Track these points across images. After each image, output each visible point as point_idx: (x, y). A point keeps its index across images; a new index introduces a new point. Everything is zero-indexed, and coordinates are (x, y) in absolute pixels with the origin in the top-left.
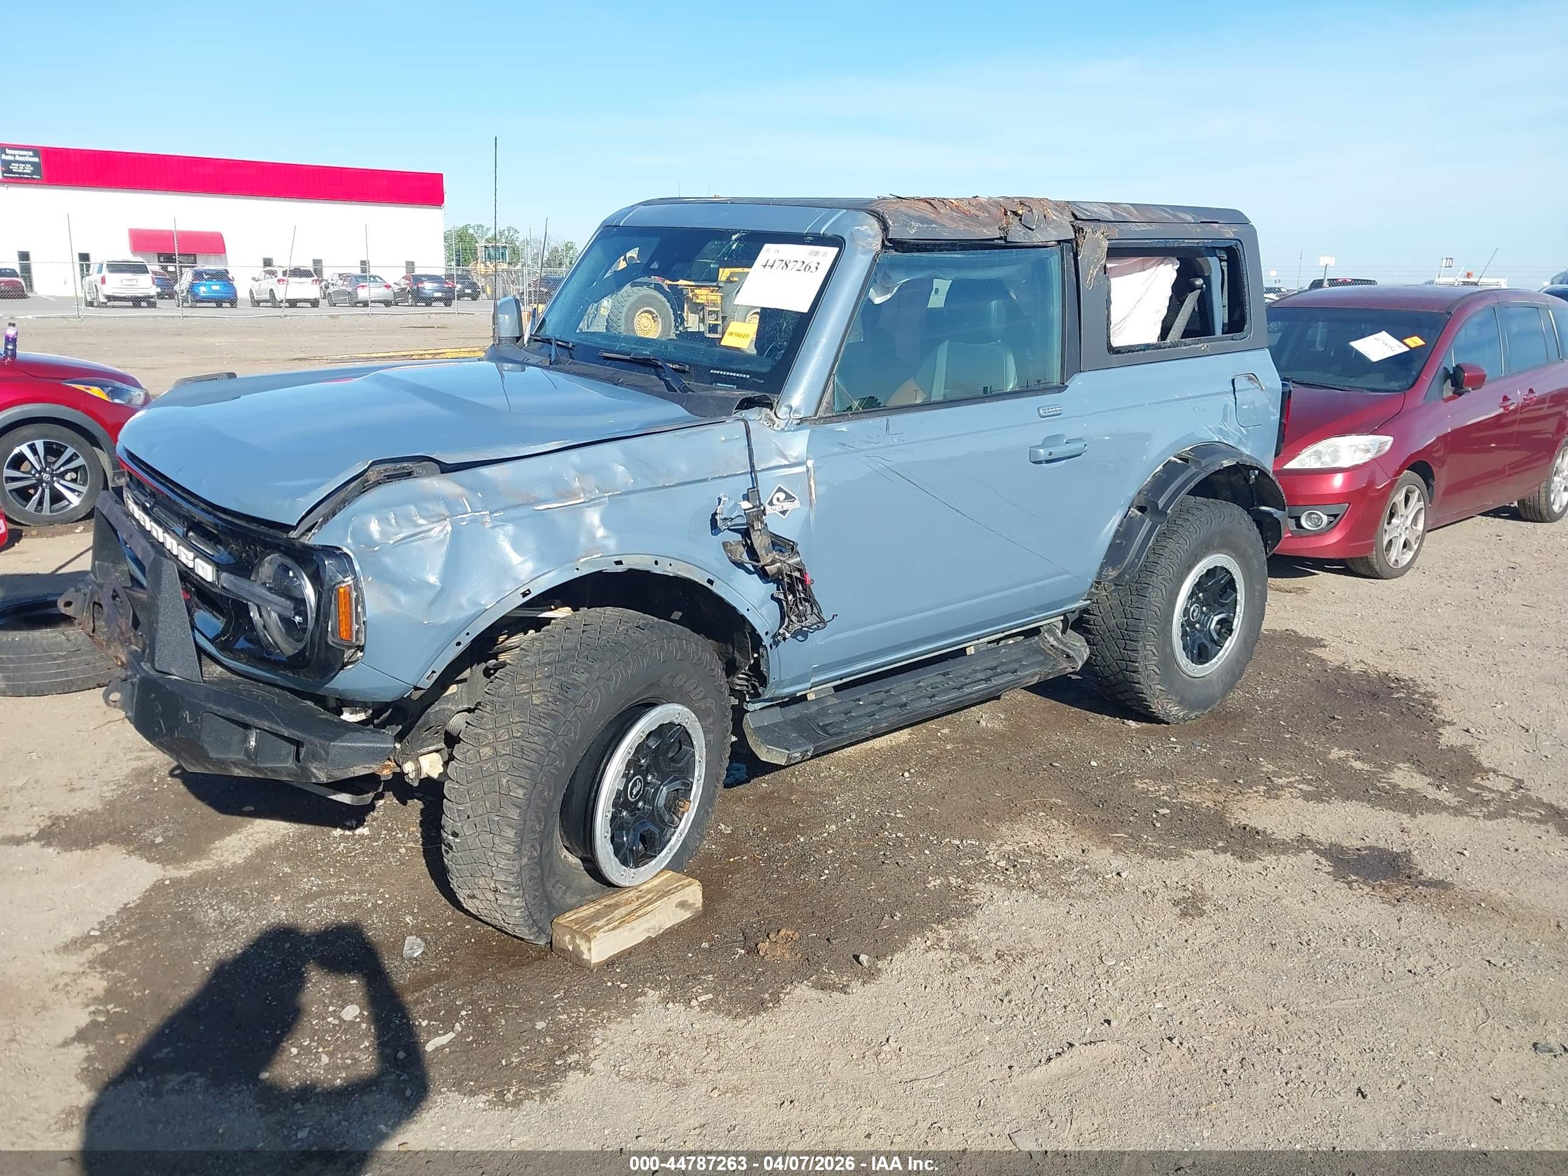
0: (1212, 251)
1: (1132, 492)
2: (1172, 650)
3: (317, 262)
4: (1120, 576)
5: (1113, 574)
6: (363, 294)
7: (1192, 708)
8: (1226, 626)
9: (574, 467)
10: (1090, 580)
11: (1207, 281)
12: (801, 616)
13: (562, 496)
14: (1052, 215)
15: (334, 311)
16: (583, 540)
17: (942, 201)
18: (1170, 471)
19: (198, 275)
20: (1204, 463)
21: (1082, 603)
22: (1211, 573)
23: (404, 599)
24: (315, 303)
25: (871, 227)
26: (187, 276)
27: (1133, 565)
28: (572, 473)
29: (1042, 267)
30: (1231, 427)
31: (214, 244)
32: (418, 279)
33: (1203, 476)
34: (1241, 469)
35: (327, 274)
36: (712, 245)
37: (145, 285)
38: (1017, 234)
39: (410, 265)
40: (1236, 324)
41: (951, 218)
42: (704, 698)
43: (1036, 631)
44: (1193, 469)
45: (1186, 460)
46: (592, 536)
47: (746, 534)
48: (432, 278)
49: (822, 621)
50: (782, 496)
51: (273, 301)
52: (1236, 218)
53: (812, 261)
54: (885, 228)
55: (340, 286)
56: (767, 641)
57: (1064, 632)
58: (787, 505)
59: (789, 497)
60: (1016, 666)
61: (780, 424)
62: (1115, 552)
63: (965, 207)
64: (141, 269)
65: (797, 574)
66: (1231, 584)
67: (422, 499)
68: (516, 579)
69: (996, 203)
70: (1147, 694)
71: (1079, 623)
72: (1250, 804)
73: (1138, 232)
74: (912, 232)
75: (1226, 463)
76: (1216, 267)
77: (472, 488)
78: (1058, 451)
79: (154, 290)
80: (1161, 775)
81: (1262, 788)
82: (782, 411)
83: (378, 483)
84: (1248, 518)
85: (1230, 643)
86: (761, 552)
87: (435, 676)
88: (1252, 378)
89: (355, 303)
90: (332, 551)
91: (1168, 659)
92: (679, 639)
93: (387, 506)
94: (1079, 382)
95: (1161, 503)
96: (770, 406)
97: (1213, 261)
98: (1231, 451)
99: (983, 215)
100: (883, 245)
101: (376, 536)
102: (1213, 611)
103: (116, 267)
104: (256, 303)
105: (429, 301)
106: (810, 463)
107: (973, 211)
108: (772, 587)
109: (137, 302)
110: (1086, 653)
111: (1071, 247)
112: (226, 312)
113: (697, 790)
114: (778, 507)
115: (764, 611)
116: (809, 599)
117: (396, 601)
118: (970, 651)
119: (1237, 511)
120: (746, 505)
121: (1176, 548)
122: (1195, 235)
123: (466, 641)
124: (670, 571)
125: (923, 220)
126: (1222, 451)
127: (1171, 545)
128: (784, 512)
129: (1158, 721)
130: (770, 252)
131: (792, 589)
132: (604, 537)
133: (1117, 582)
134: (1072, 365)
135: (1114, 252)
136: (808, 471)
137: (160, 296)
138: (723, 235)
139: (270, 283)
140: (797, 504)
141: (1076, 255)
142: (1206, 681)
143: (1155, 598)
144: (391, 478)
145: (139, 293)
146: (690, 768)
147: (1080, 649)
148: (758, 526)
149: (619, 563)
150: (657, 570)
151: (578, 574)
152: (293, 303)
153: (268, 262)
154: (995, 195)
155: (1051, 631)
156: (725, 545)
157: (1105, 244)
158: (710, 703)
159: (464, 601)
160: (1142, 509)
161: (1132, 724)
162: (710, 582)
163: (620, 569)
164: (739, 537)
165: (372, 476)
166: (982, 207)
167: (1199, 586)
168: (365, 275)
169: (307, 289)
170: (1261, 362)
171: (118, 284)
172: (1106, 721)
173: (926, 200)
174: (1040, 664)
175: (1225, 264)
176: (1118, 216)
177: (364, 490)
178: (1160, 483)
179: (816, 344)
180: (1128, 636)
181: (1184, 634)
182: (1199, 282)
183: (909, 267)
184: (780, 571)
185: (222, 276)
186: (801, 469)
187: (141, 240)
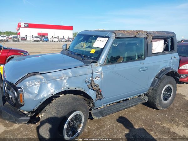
0: (169, 38)
1: (156, 75)
2: (161, 100)
3: (58, 37)
4: (153, 88)
5: (152, 88)
6: (63, 40)
7: (165, 108)
8: (170, 95)
9: (63, 73)
10: (149, 88)
11: (168, 43)
12: (99, 97)
13: (60, 78)
14: (143, 33)
15: (60, 42)
16: (63, 85)
17: (126, 31)
18: (161, 72)
19: (44, 38)
20: (167, 71)
21: (147, 92)
22: (167, 87)
23: (31, 96)
24: (57, 41)
25: (114, 35)
26: (43, 38)
27: (155, 87)
28: (62, 74)
29: (141, 41)
30: (171, 65)
31: (47, 34)
32: (69, 39)
33: (167, 73)
34: (173, 72)
35: (59, 38)
36: (91, 37)
37: (38, 39)
38: (138, 36)
39: (69, 37)
40: (172, 49)
41: (127, 34)
42: (84, 109)
43: (140, 96)
44: (165, 72)
45: (164, 70)
46: (65, 85)
47: (91, 83)
48: (71, 39)
49: (103, 98)
50: (97, 77)
51: (52, 41)
52: (173, 33)
53: (104, 40)
54: (116, 35)
55: (60, 39)
56: (94, 100)
57: (144, 96)
58: (98, 79)
59: (98, 77)
60: (136, 101)
61: (98, 66)
62: (152, 84)
63: (129, 32)
64: (38, 37)
65: (99, 90)
66: (171, 89)
67: (36, 79)
68: (51, 92)
69: (134, 31)
70: (157, 106)
71: (146, 94)
72: (174, 127)
73: (157, 35)
74: (120, 36)
75: (170, 71)
76: (169, 41)
77: (45, 77)
78: (143, 69)
79: (39, 40)
80: (159, 120)
81: (176, 124)
82: (98, 64)
83: (29, 76)
84: (174, 79)
85: (170, 98)
86: (93, 87)
87: (37, 108)
88: (175, 57)
89: (62, 41)
90: (19, 88)
91: (160, 101)
92: (79, 101)
93: (30, 80)
94: (147, 59)
95: (160, 77)
96: (96, 63)
97: (169, 40)
98: (171, 69)
99: (132, 33)
100: (116, 38)
101: (28, 85)
102: (168, 93)
103: (35, 37)
104: (51, 41)
105: (70, 41)
106: (102, 72)
107: (131, 32)
108: (95, 92)
109: (38, 41)
110: (148, 99)
111: (146, 38)
112: (47, 42)
113: (82, 123)
114: (97, 79)
115: (94, 95)
116: (101, 94)
117: (30, 96)
118: (129, 99)
119: (172, 78)
120: (91, 79)
121: (162, 84)
122: (166, 36)
123: (42, 102)
124: (78, 90)
125: (122, 34)
126: (170, 69)
127: (161, 84)
128: (97, 80)
129: (158, 109)
130: (99, 39)
131: (98, 93)
132: (67, 85)
133: (153, 89)
134: (146, 56)
135: (153, 39)
136: (102, 73)
137: (40, 40)
138: (92, 36)
139: (52, 39)
140: (100, 78)
141: (147, 39)
142: (167, 104)
143: (159, 92)
144: (31, 75)
145: (38, 40)
146: (81, 120)
147: (147, 99)
148: (93, 82)
149: (69, 89)
150: (76, 90)
151: (61, 91)
152: (55, 41)
153: (52, 36)
154: (134, 30)
155: (142, 96)
156: (88, 85)
157: (152, 37)
158: (85, 110)
159: (42, 96)
160: (157, 78)
161: (155, 109)
162: (85, 91)
163: (69, 90)
164: (90, 84)
165: (29, 75)
166: (132, 32)
167: (166, 89)
168: (64, 38)
169: (56, 40)
170: (176, 55)
171: (35, 39)
172: (151, 109)
173: (123, 31)
174: (140, 101)
175: (171, 40)
176: (154, 33)
177: (27, 77)
178: (160, 74)
179: (104, 53)
180: (154, 97)
181: (163, 97)
182: (166, 43)
183: (120, 41)
184: (96, 90)
185: (47, 38)
186: (101, 73)
187: (39, 34)
